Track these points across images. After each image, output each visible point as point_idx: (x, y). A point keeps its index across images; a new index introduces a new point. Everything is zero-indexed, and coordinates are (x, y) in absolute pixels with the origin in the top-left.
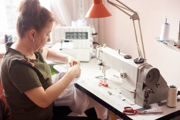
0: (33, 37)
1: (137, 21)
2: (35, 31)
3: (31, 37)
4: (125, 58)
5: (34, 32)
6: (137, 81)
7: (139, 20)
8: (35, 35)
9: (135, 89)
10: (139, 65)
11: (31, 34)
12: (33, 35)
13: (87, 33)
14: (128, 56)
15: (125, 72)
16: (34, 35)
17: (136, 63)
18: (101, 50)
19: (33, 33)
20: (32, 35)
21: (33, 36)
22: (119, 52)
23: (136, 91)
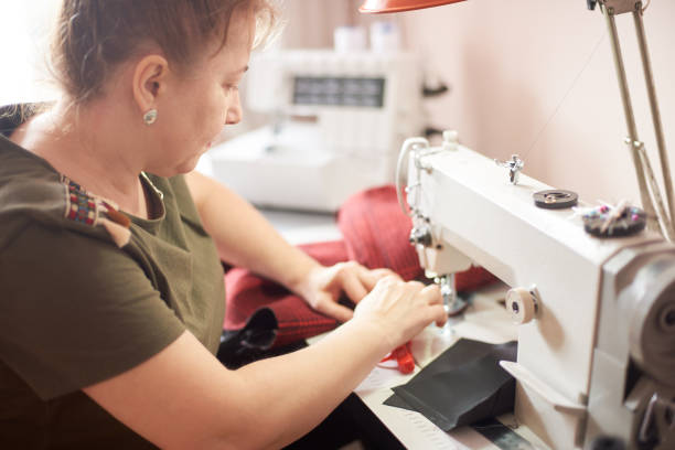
0: (151, 97)
1: (629, 16)
2: (163, 61)
3: (144, 98)
4: (540, 205)
5: (160, 67)
6: (595, 344)
7: (642, 11)
8: (163, 88)
9: (584, 391)
10: (611, 246)
11: (144, 81)
12: (154, 87)
13: (380, 83)
14: (559, 195)
15: (533, 286)
16: (156, 86)
17: (595, 233)
18: (425, 162)
19: (152, 72)
20: (148, 83)
21: (155, 93)
22: (512, 173)
23: (585, 400)
